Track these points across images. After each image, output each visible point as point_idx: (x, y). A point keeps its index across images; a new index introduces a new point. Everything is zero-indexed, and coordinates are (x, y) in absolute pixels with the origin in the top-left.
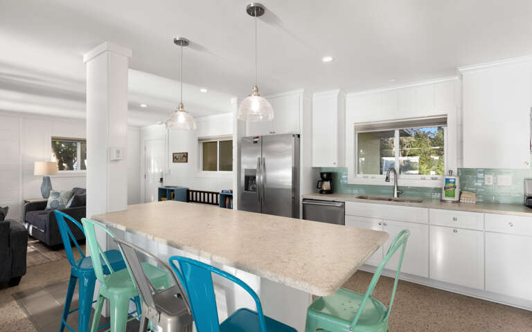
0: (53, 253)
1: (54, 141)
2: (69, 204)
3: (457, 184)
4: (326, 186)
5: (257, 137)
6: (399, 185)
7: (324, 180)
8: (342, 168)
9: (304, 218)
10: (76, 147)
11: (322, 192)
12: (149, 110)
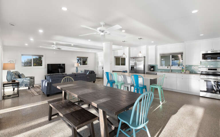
3: (185, 69)
5: (134, 57)
6: (171, 69)
7: (151, 68)
8: (156, 65)
11: (151, 71)
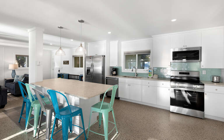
0: (16, 97)
1: (16, 56)
2: (23, 80)
3: (152, 72)
4: (114, 73)
5: (91, 56)
6: (137, 72)
7: (114, 71)
8: (120, 67)
9: (106, 84)
10: (25, 58)
11: (113, 75)
12: (53, 46)
